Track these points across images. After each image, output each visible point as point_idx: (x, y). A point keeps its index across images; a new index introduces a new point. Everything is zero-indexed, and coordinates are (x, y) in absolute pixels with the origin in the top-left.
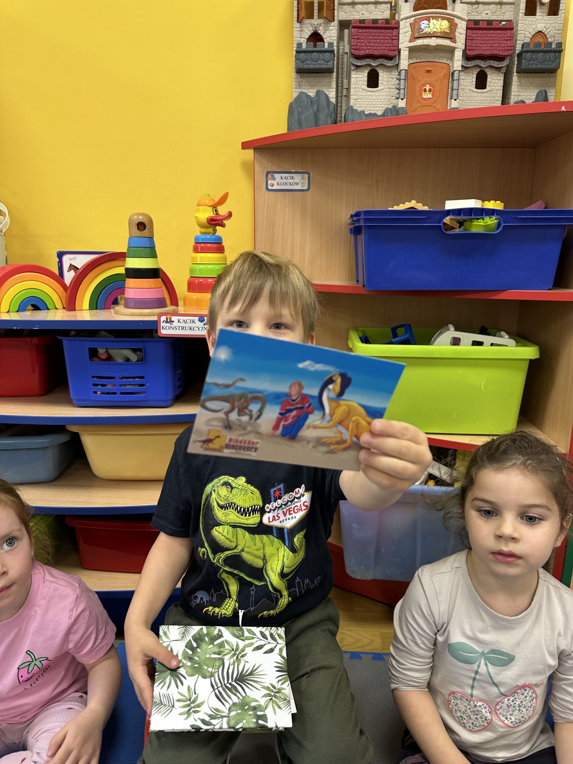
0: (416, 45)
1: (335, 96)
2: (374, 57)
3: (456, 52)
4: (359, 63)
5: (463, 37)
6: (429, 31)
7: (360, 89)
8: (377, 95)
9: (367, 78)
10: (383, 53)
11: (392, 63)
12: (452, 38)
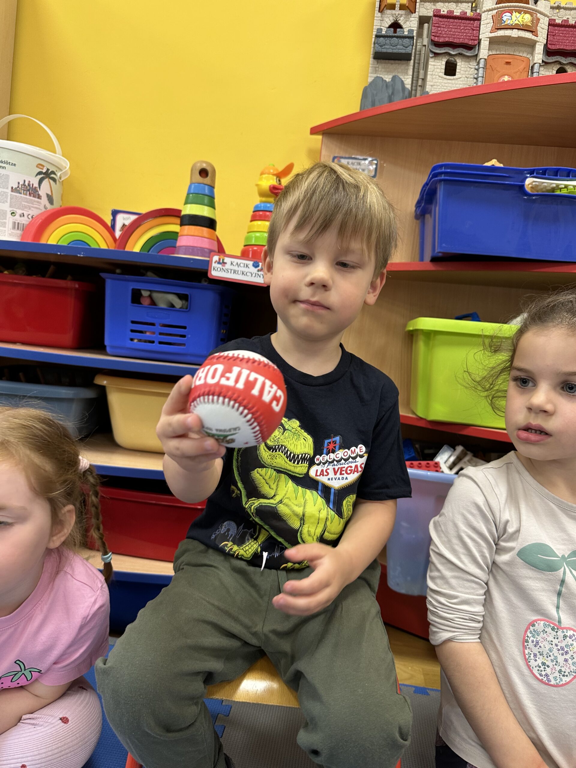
0: (497, 35)
1: (410, 83)
2: (453, 45)
3: (537, 46)
4: (438, 51)
5: (545, 32)
6: (512, 23)
7: (437, 76)
8: (453, 83)
9: (444, 66)
10: (463, 42)
11: (471, 53)
12: (534, 32)
